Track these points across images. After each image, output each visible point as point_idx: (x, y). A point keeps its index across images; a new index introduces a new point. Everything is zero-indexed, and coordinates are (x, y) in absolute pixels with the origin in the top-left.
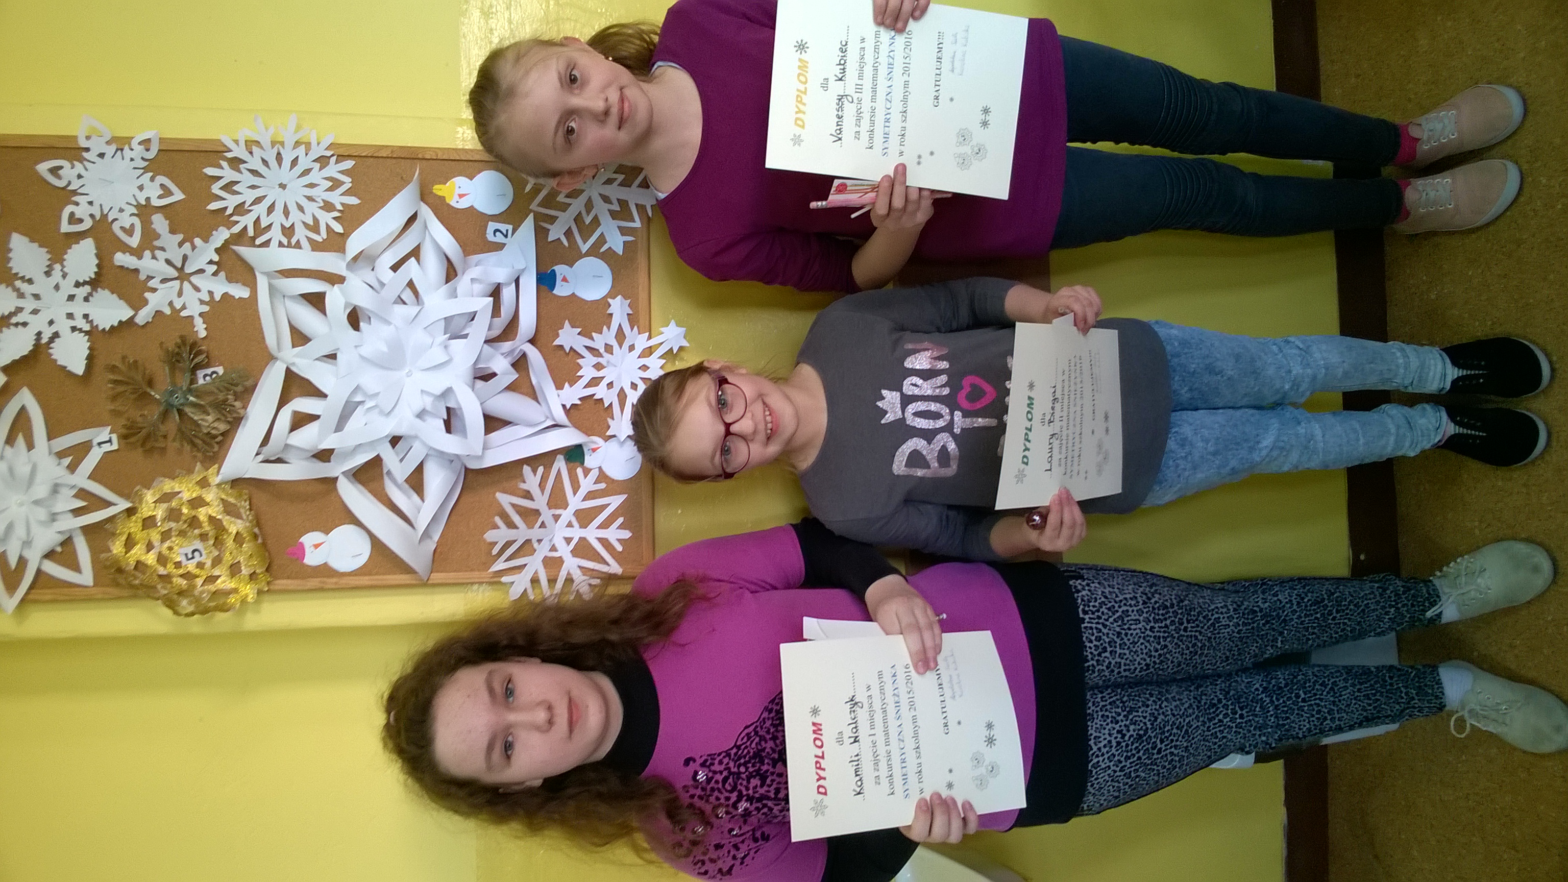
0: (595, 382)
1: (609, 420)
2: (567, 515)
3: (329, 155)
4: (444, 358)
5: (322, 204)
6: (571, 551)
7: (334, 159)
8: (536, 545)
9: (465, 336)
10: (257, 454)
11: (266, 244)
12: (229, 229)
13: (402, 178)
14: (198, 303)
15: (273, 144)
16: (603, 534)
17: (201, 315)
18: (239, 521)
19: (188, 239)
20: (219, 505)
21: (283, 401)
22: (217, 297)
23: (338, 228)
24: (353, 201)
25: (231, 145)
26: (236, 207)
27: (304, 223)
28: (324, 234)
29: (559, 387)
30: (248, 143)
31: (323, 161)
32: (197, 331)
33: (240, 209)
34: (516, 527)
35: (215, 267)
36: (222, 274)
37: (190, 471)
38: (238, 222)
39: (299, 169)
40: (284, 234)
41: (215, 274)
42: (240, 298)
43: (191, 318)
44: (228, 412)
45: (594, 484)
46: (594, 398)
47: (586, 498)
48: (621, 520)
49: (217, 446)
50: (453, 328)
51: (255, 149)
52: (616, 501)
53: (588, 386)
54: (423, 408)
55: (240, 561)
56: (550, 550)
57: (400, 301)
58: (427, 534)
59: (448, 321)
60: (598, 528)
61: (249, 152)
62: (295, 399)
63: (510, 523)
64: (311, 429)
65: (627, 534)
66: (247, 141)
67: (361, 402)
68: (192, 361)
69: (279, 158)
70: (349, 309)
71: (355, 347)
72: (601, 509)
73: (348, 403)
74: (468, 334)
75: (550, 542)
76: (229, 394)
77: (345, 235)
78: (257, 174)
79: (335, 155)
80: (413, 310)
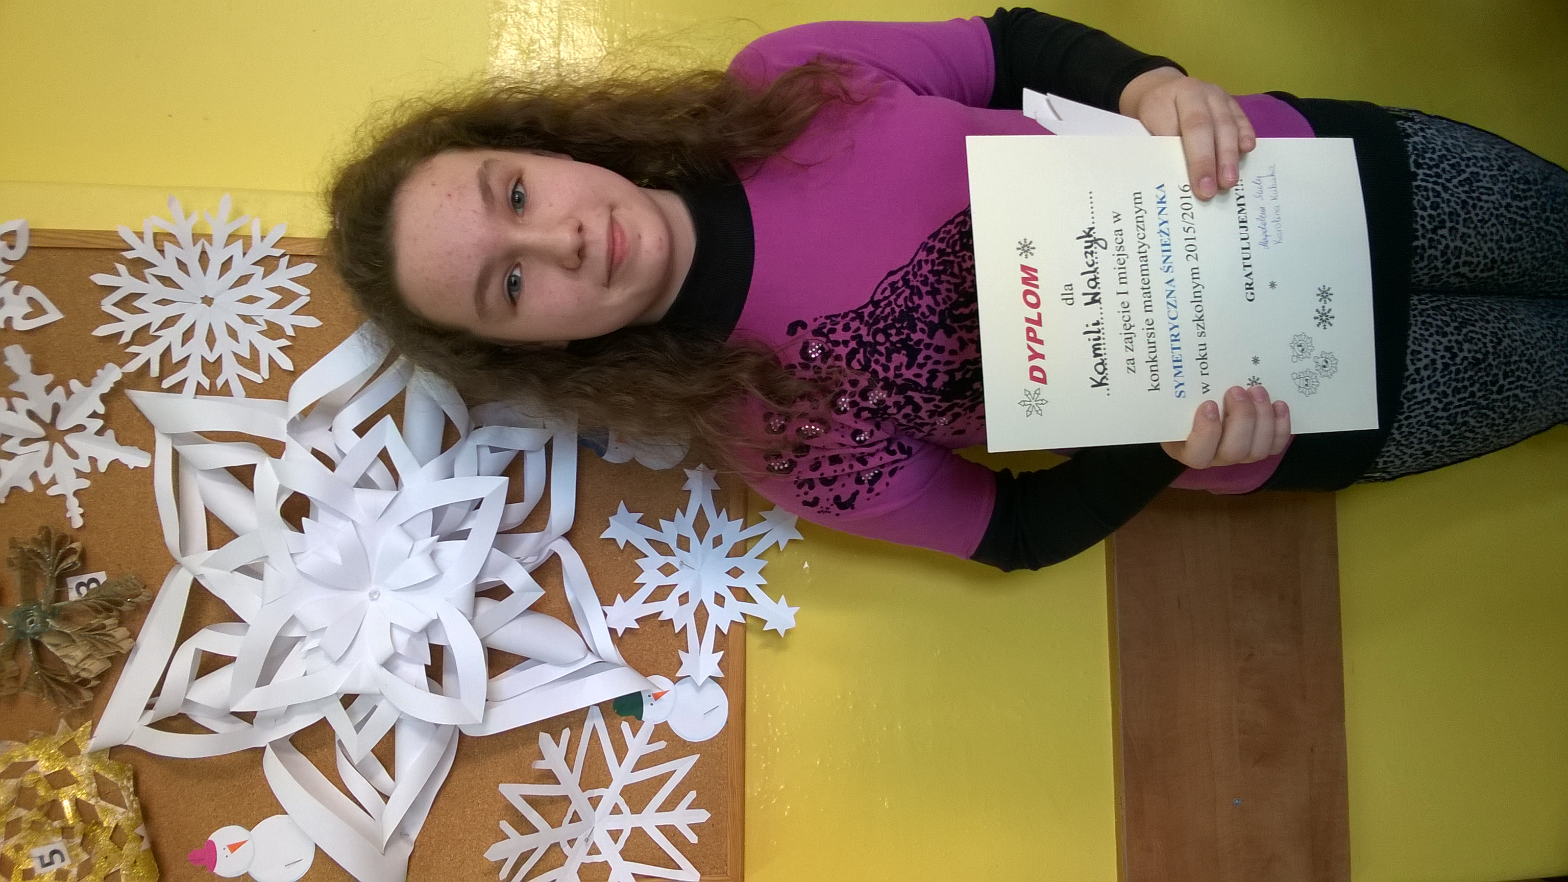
0: (661, 593)
1: (681, 653)
2: (611, 795)
3: (278, 255)
4: (432, 574)
6: (620, 852)
7: (285, 261)
8: (566, 849)
9: (463, 535)
10: (149, 707)
11: (178, 388)
12: (121, 366)
14: (74, 475)
15: (196, 238)
16: (667, 819)
17: (76, 493)
18: (121, 810)
19: (61, 381)
20: (91, 783)
21: (186, 632)
22: (102, 467)
23: (286, 363)
24: (312, 322)
25: (132, 240)
26: (135, 333)
27: (235, 354)
28: (265, 372)
29: (606, 600)
30: (158, 238)
31: (268, 264)
32: (70, 518)
33: (142, 336)
34: (535, 830)
35: (99, 423)
36: (110, 433)
37: (51, 731)
38: (137, 354)
39: (232, 275)
40: (205, 372)
41: (100, 432)
42: (136, 467)
43: (62, 497)
44: (107, 644)
45: (648, 744)
46: (659, 619)
47: (639, 766)
48: (692, 795)
49: (91, 694)
50: (446, 524)
51: (168, 246)
52: (683, 766)
53: (651, 599)
54: (392, 651)
55: (119, 870)
56: (589, 854)
57: (365, 482)
58: (400, 832)
59: (438, 513)
60: (658, 811)
61: (159, 251)
62: (203, 630)
63: (525, 827)
64: (221, 678)
65: (702, 816)
66: (155, 235)
67: (298, 639)
68: (57, 567)
69: (204, 258)
70: (285, 497)
71: (292, 555)
72: (662, 780)
73: (278, 638)
74: (470, 530)
75: (587, 840)
76: (110, 617)
77: (294, 375)
78: (168, 283)
79: (286, 255)
80: (383, 497)
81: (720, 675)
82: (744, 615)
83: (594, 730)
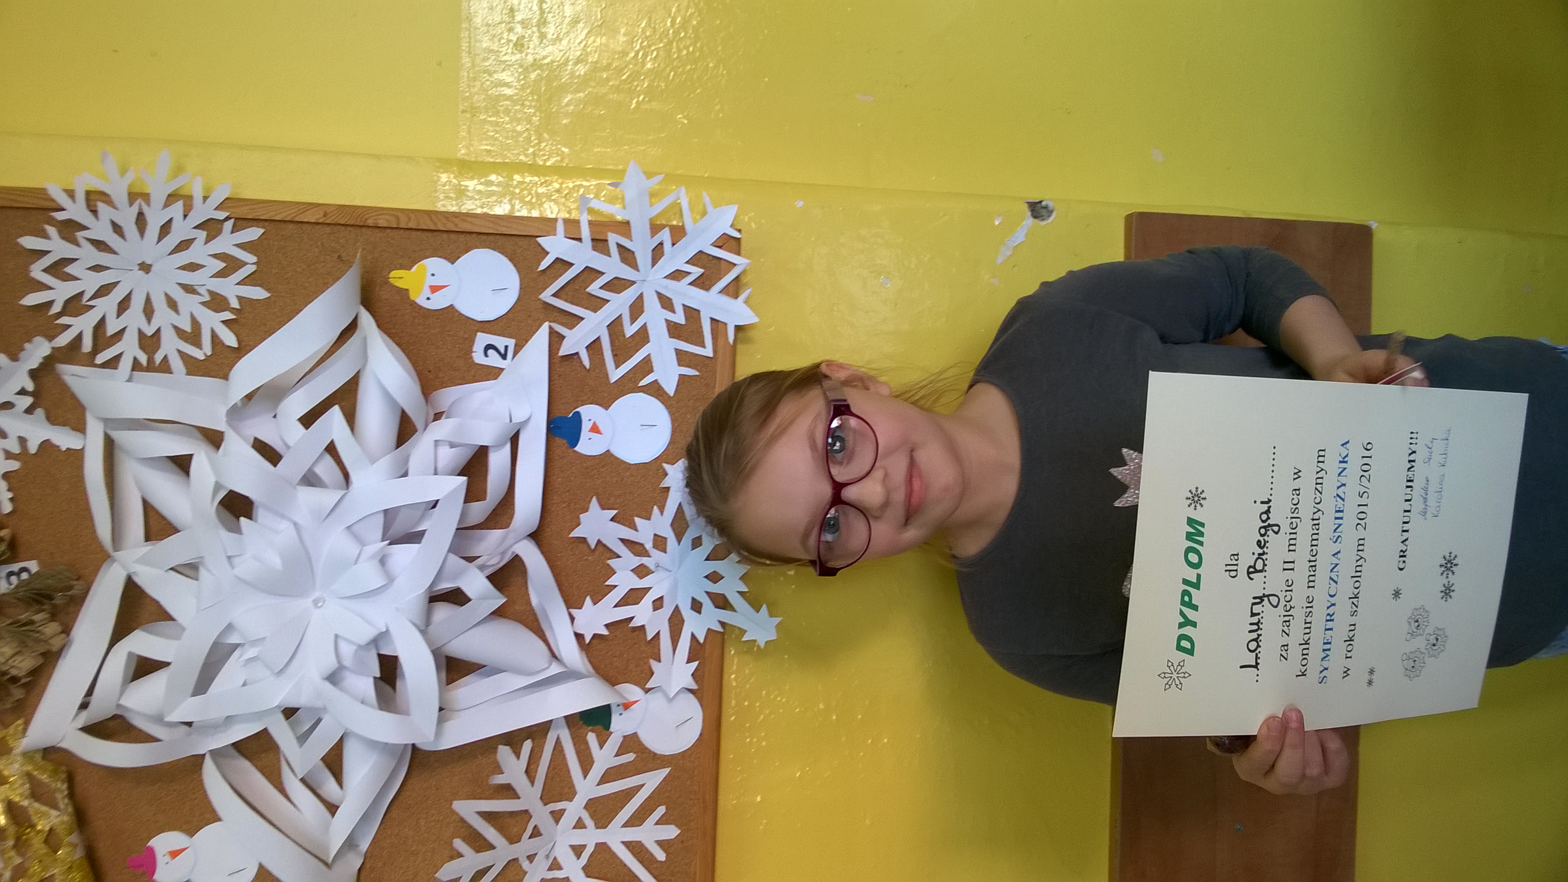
0: (633, 597)
1: (653, 663)
2: (574, 809)
3: (222, 218)
4: (381, 583)
5: (207, 298)
6: (583, 868)
7: (229, 225)
8: (525, 865)
9: (417, 537)
10: (84, 706)
11: (113, 363)
12: (51, 338)
13: (339, 257)
14: (4, 457)
15: (133, 197)
16: (633, 834)
17: (5, 476)
18: (54, 813)
21: (120, 632)
22: (33, 448)
23: (230, 340)
24: (258, 293)
25: (62, 199)
26: (68, 302)
27: (175, 328)
28: (207, 348)
30: (92, 197)
31: (211, 228)
33: (74, 305)
34: (492, 847)
36: (40, 412)
38: (69, 326)
39: (172, 240)
40: (142, 347)
41: (29, 411)
42: (68, 449)
44: (37, 641)
45: (615, 756)
46: (631, 625)
47: (605, 779)
48: (661, 810)
49: (23, 691)
50: (399, 528)
51: (101, 207)
52: (652, 780)
53: (624, 602)
54: (336, 665)
55: (53, 875)
56: (550, 869)
57: (310, 480)
58: (350, 843)
59: (389, 515)
60: (625, 825)
61: (91, 211)
62: (136, 631)
63: (480, 844)
64: (155, 684)
65: (671, 832)
66: (88, 193)
67: (237, 646)
69: (141, 221)
70: (221, 495)
71: (229, 558)
72: (629, 794)
73: (216, 645)
74: (425, 531)
75: (547, 856)
76: (43, 611)
77: (241, 351)
78: (103, 247)
79: (231, 218)
80: (327, 498)
81: (694, 686)
82: (723, 624)
83: (558, 742)
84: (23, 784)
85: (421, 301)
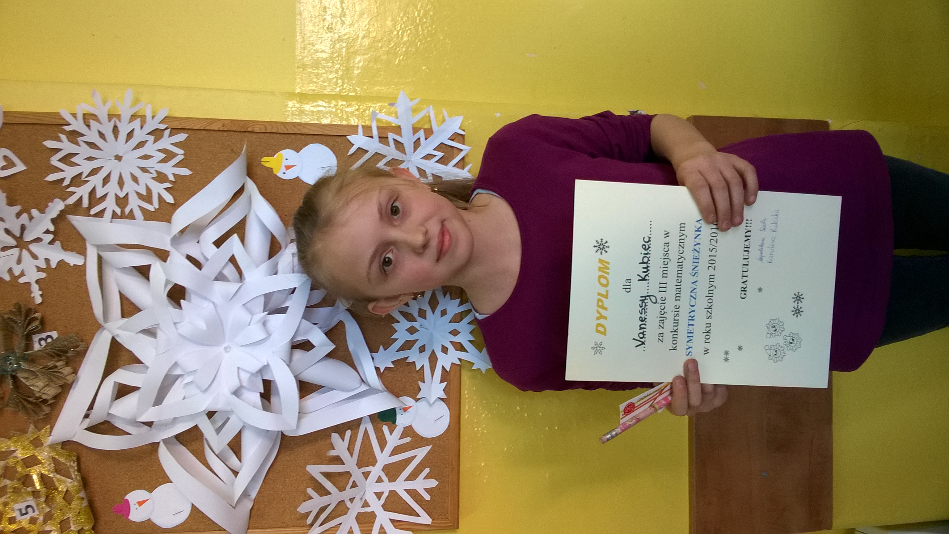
0: (408, 345)
1: (420, 383)
2: (376, 471)
3: (163, 128)
4: (263, 336)
5: (155, 175)
6: (382, 506)
7: (167, 132)
8: (348, 504)
9: (283, 310)
10: (86, 416)
11: (100, 214)
12: (64, 200)
13: (232, 150)
14: (36, 270)
15: (110, 117)
16: (411, 485)
17: (37, 282)
18: (70, 480)
19: (26, 210)
21: (109, 370)
22: (54, 265)
23: (169, 199)
24: (185, 172)
25: (70, 119)
26: (73, 179)
27: (137, 192)
28: (156, 204)
30: (87, 117)
31: (157, 134)
32: (33, 297)
33: (77, 181)
34: (329, 493)
35: (51, 237)
36: (58, 243)
37: (24, 431)
38: (74, 193)
39: (134, 142)
40: (118, 204)
41: (51, 243)
42: (75, 265)
43: (28, 284)
44: (59, 378)
45: (400, 439)
46: (407, 361)
47: (393, 453)
48: (427, 470)
49: (50, 408)
50: (272, 305)
51: (92, 123)
52: (421, 453)
53: (402, 348)
54: (240, 385)
55: (69, 518)
56: (363, 507)
57: (221, 277)
58: (245, 494)
59: (268, 297)
60: (405, 480)
61: (87, 125)
62: (118, 370)
63: (322, 491)
64: (131, 400)
65: (433, 483)
66: (84, 115)
67: (179, 376)
68: (26, 328)
69: (115, 131)
70: (170, 287)
71: (175, 324)
72: (408, 461)
73: (167, 376)
74: (288, 307)
75: (361, 499)
76: (61, 360)
77: (175, 206)
78: (93, 146)
79: (168, 128)
80: (233, 287)
81: (445, 397)
82: (460, 360)
83: (366, 431)
84: (50, 464)
85: (280, 175)
